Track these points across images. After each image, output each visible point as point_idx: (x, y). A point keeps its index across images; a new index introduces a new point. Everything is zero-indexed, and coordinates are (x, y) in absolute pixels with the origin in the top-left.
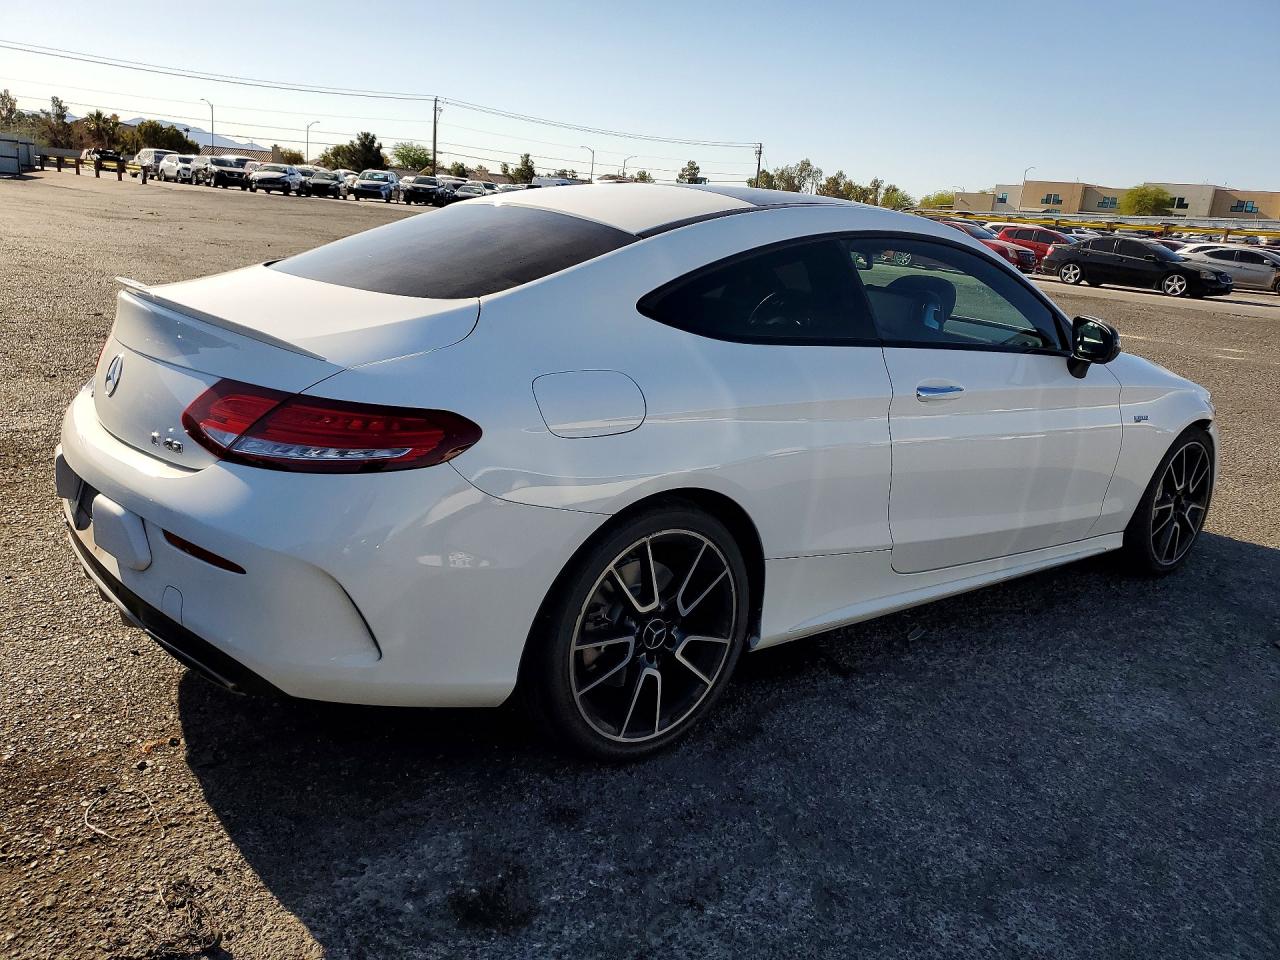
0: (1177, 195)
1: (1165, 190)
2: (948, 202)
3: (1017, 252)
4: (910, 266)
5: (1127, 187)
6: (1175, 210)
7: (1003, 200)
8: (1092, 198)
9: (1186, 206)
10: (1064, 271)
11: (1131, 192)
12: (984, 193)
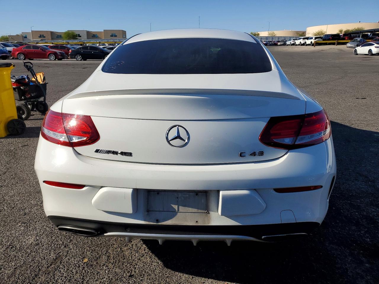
0: (77, 33)
1: (75, 32)
2: (6, 39)
3: (60, 53)
4: (24, 60)
5: (64, 32)
6: (78, 38)
7: (26, 37)
8: (54, 35)
9: (81, 36)
10: (76, 57)
11: (65, 33)
12: (18, 35)
